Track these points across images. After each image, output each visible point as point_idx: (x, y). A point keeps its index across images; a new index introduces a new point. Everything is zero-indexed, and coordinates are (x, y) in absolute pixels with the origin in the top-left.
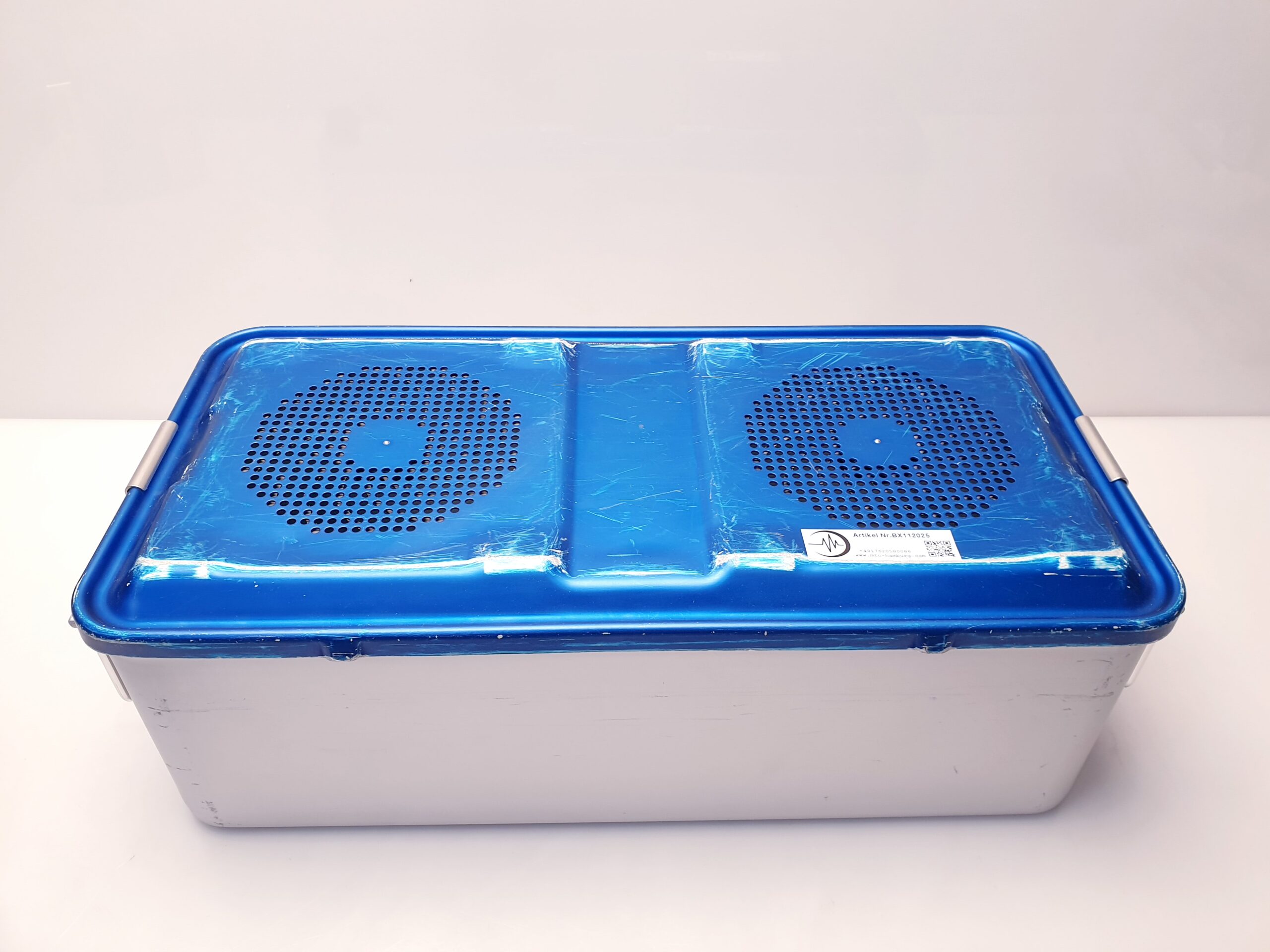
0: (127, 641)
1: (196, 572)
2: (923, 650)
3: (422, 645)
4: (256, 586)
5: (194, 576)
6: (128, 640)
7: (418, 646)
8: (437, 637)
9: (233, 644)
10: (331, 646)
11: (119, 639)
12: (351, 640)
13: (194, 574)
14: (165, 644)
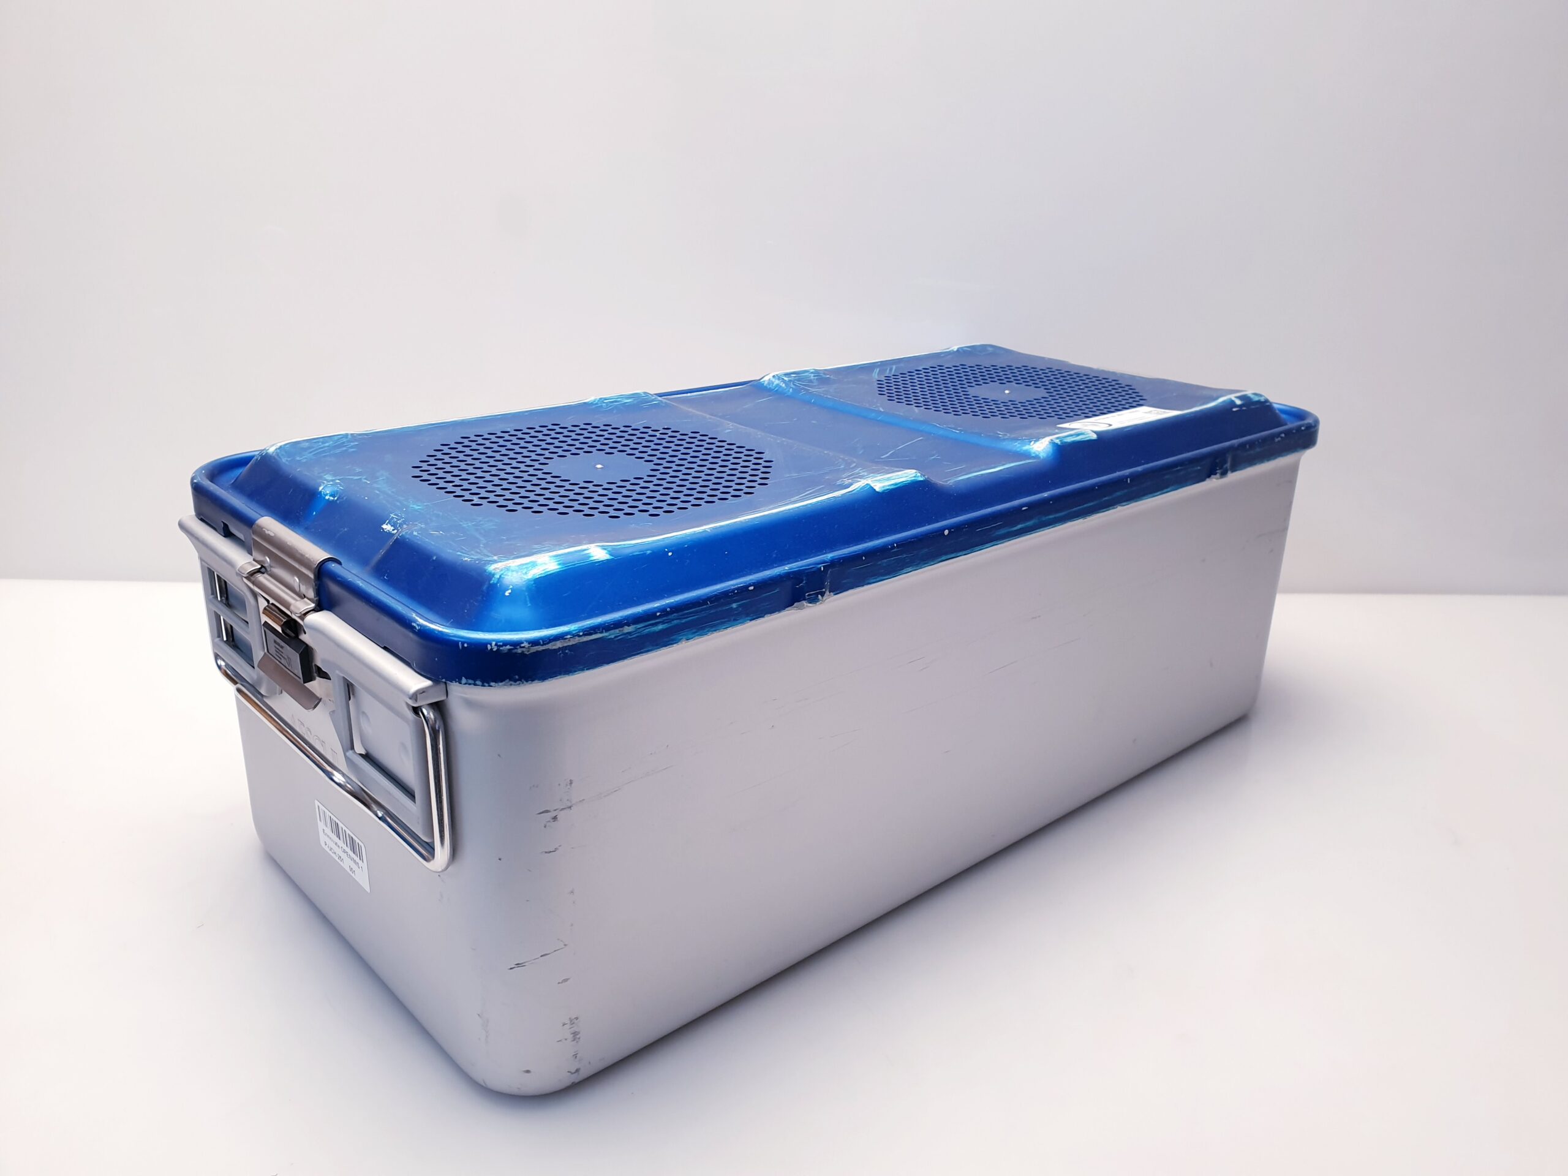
0: (579, 636)
1: (591, 555)
2: (1218, 476)
3: (883, 561)
4: (670, 554)
5: (592, 559)
6: (581, 634)
7: (880, 565)
8: (895, 545)
9: (705, 606)
10: (804, 582)
11: (569, 636)
12: (822, 569)
13: (590, 557)
14: (627, 629)
